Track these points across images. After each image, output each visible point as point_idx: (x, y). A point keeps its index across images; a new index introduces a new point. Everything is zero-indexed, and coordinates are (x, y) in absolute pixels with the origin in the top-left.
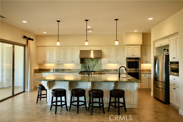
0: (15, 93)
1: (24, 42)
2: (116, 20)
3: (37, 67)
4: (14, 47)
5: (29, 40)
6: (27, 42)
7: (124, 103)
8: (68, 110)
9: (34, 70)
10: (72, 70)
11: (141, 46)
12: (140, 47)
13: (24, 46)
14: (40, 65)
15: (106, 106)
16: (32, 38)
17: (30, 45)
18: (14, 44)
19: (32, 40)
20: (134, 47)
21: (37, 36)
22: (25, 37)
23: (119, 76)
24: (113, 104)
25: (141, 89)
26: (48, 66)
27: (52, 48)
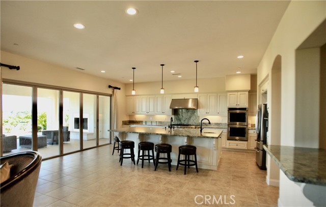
0: (100, 144)
1: (110, 91)
2: (196, 61)
3: (127, 119)
4: (98, 97)
5: (115, 90)
6: (113, 92)
7: (196, 162)
8: (136, 163)
9: (123, 122)
10: (164, 122)
11: (249, 92)
12: (247, 93)
13: (111, 96)
14: (130, 116)
15: (174, 163)
16: (119, 87)
17: (117, 95)
18: (98, 94)
19: (119, 89)
20: (239, 93)
21: (127, 85)
22: (110, 87)
23: (201, 131)
24: (183, 163)
25: (248, 150)
26: (138, 117)
27: (142, 97)
